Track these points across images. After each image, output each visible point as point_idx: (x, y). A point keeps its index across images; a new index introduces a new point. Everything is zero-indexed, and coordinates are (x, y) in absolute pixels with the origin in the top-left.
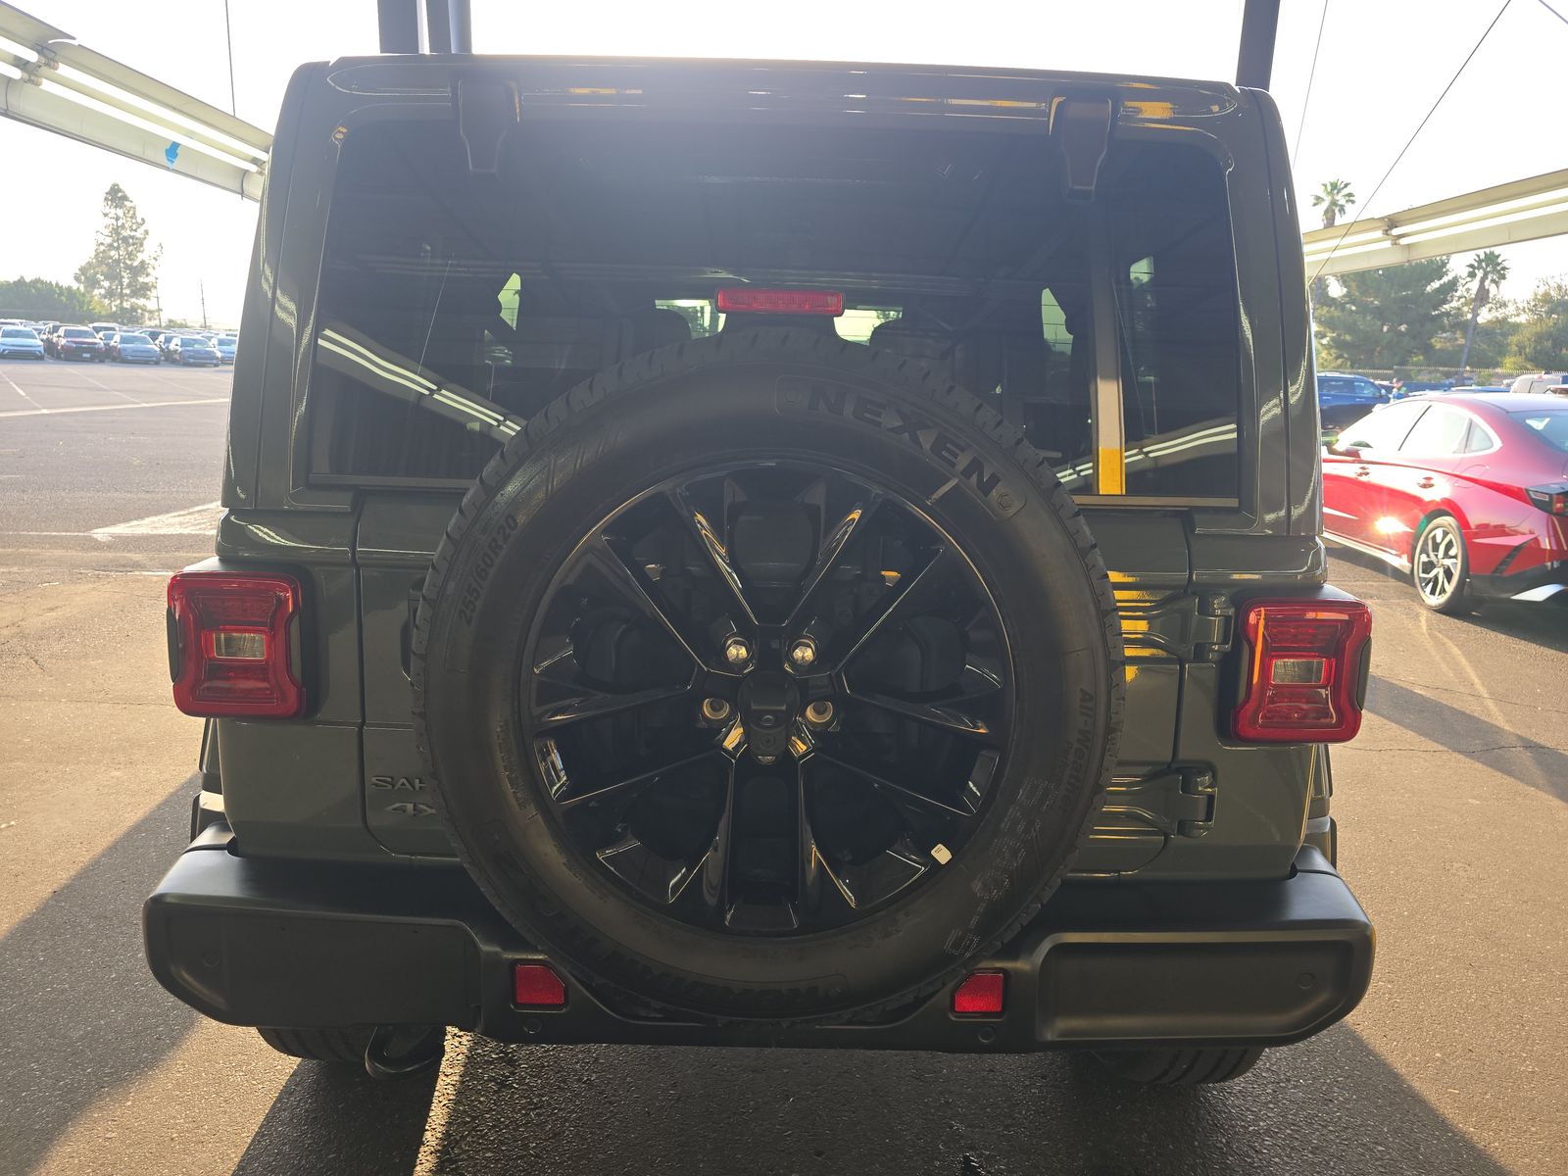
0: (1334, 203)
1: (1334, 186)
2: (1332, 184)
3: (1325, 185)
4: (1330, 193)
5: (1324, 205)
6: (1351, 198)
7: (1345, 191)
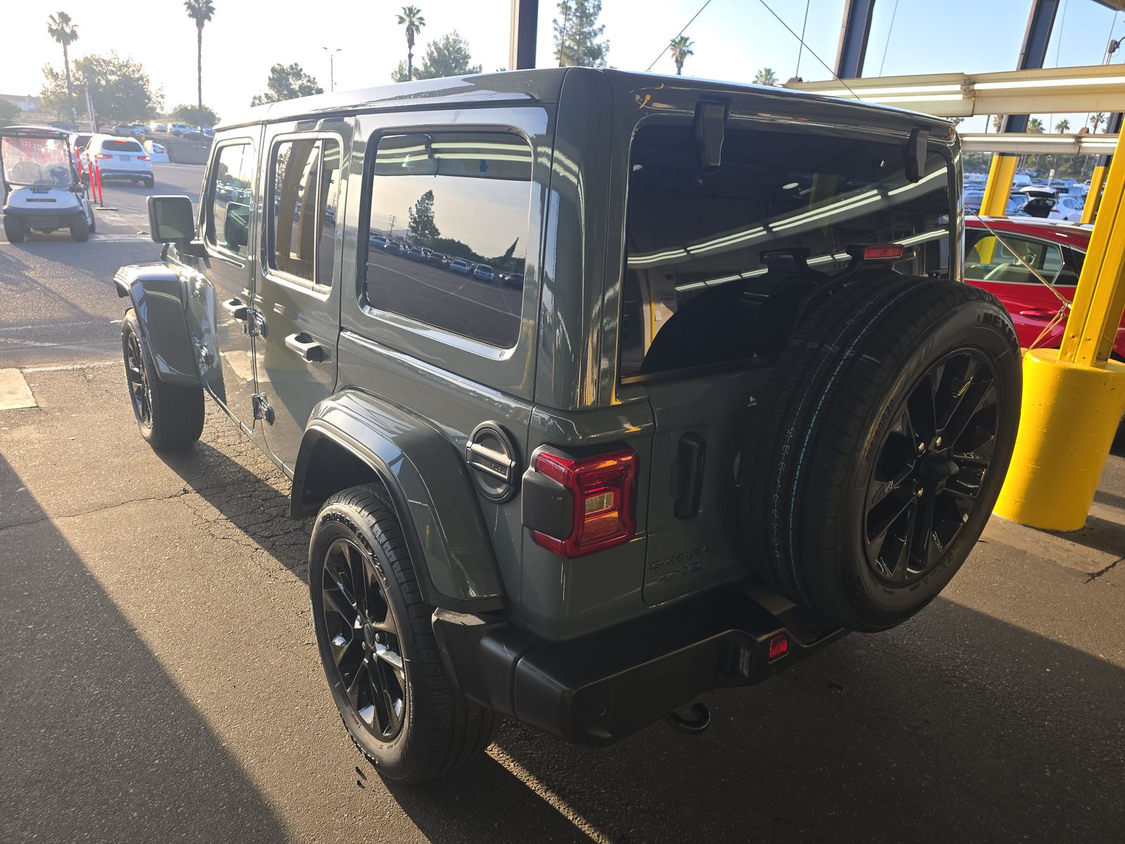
0: (412, 23)
1: (411, 10)
2: (409, 9)
3: (404, 9)
4: (409, 16)
5: (406, 24)
6: (423, 21)
7: (418, 16)
